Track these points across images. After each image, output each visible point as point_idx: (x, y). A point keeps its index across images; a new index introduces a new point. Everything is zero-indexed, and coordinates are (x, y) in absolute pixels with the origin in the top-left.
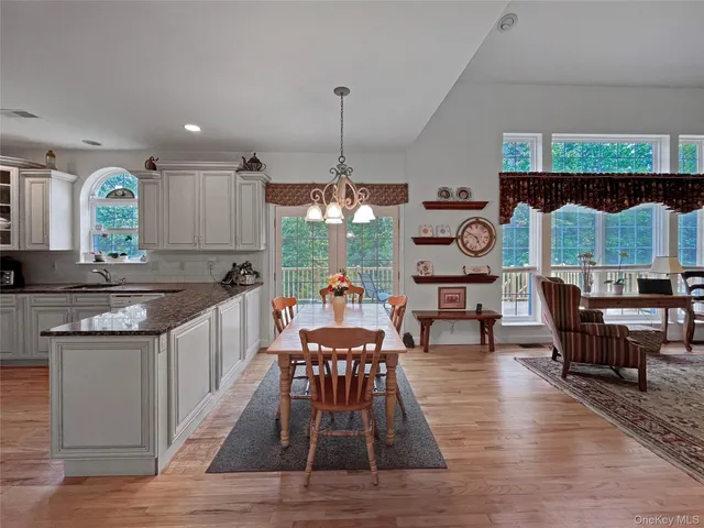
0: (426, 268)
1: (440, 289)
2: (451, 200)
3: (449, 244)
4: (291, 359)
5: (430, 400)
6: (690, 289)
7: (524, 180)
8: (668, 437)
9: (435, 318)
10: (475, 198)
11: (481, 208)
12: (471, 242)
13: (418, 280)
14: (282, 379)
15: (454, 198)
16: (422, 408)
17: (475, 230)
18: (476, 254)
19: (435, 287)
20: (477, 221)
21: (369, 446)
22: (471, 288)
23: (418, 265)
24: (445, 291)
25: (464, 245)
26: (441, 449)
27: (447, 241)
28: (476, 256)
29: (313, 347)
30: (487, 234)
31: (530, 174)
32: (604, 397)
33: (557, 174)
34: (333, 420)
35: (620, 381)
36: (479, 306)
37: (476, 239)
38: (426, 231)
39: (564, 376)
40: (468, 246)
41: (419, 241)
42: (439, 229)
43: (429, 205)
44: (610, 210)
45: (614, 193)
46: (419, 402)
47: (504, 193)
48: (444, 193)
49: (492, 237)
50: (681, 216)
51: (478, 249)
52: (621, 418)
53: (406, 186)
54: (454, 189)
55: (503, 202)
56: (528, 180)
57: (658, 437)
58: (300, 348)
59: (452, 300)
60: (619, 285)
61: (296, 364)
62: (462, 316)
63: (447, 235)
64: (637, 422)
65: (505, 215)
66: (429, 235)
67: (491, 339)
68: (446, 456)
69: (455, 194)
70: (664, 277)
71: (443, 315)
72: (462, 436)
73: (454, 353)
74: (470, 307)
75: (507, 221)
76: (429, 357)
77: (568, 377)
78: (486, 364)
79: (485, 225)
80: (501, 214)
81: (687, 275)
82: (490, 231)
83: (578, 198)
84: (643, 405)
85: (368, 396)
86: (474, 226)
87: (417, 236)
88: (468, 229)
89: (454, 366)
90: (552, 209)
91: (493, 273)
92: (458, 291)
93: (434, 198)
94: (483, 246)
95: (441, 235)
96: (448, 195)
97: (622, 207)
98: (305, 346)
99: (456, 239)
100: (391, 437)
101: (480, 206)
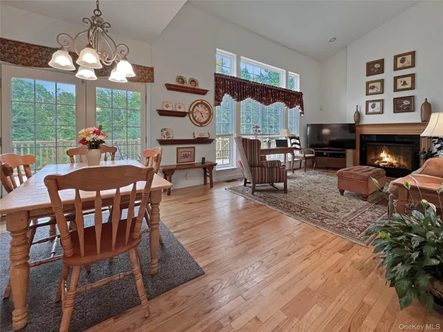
0: (167, 133)
1: (178, 148)
2: (185, 85)
3: (184, 116)
4: (29, 218)
5: (179, 227)
6: (292, 144)
7: (228, 80)
8: (303, 212)
9: (175, 169)
10: (201, 86)
11: (204, 94)
12: (198, 116)
13: (162, 142)
14: (13, 246)
15: (187, 84)
16: (175, 234)
17: (200, 108)
18: (202, 124)
19: (175, 147)
20: (202, 103)
21: (139, 282)
22: (198, 147)
23: (162, 131)
24: (181, 150)
25: (194, 118)
26: (197, 260)
27: (183, 115)
28: (201, 126)
29: (67, 195)
30: (207, 112)
31: (231, 77)
32: (273, 200)
33: (244, 80)
34: (89, 272)
35: (276, 190)
36: (204, 159)
37: (201, 114)
38: (167, 106)
39: (253, 194)
40: (196, 119)
41: (162, 113)
42: (177, 106)
43: (170, 87)
44: (266, 104)
45: (267, 95)
46: (172, 231)
47: (217, 86)
48: (180, 80)
49: (211, 114)
50: (289, 110)
51: (202, 121)
52: (283, 208)
53: (152, 69)
54: (187, 79)
55: (217, 92)
56: (230, 80)
57: (299, 213)
58: (46, 200)
59: (186, 156)
60: (269, 143)
61: (36, 226)
62: (192, 166)
63: (182, 110)
64: (289, 209)
65: (218, 101)
66: (169, 109)
67: (211, 180)
68: (201, 265)
69: (188, 82)
70: (284, 139)
71: (180, 167)
72: (207, 246)
73: (189, 192)
74: (198, 160)
75: (219, 104)
76: (172, 198)
77: (255, 193)
78: (208, 196)
79: (206, 106)
80: (216, 99)
81: (291, 138)
82: (210, 110)
83: (253, 95)
84: (288, 200)
85: (136, 235)
86: (200, 106)
87: (161, 109)
88: (196, 108)
89: (190, 201)
90: (242, 100)
91: (211, 138)
92: (190, 150)
93: (173, 82)
94: (206, 119)
95: (178, 110)
96: (183, 82)
97: (270, 103)
98: (54, 195)
99: (189, 113)
100: (156, 267)
101: (204, 92)
